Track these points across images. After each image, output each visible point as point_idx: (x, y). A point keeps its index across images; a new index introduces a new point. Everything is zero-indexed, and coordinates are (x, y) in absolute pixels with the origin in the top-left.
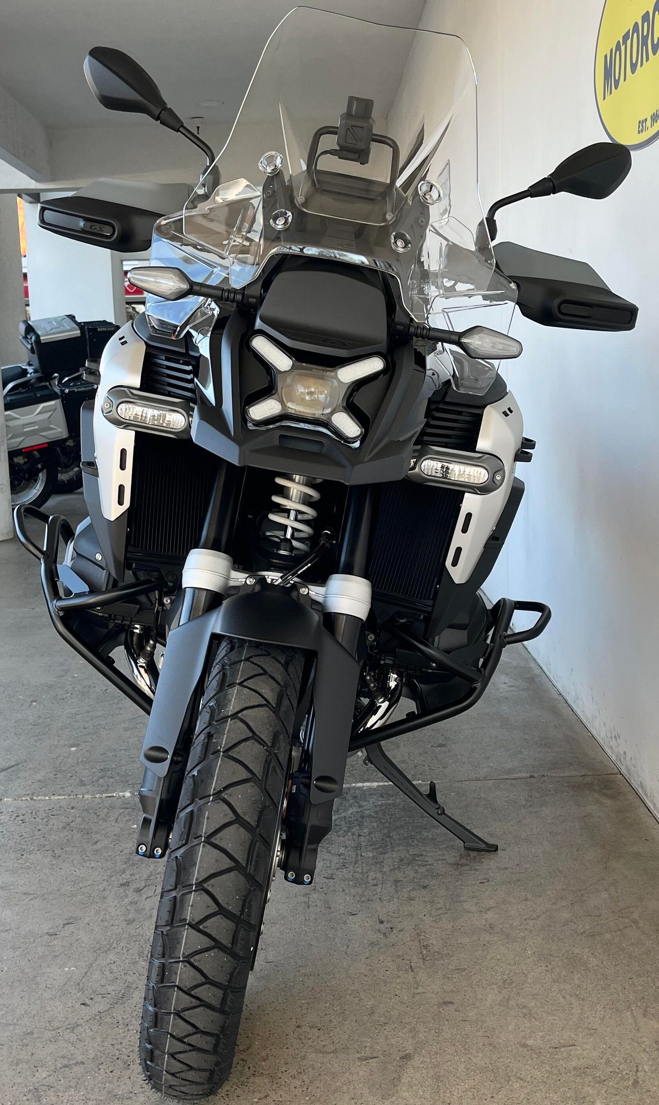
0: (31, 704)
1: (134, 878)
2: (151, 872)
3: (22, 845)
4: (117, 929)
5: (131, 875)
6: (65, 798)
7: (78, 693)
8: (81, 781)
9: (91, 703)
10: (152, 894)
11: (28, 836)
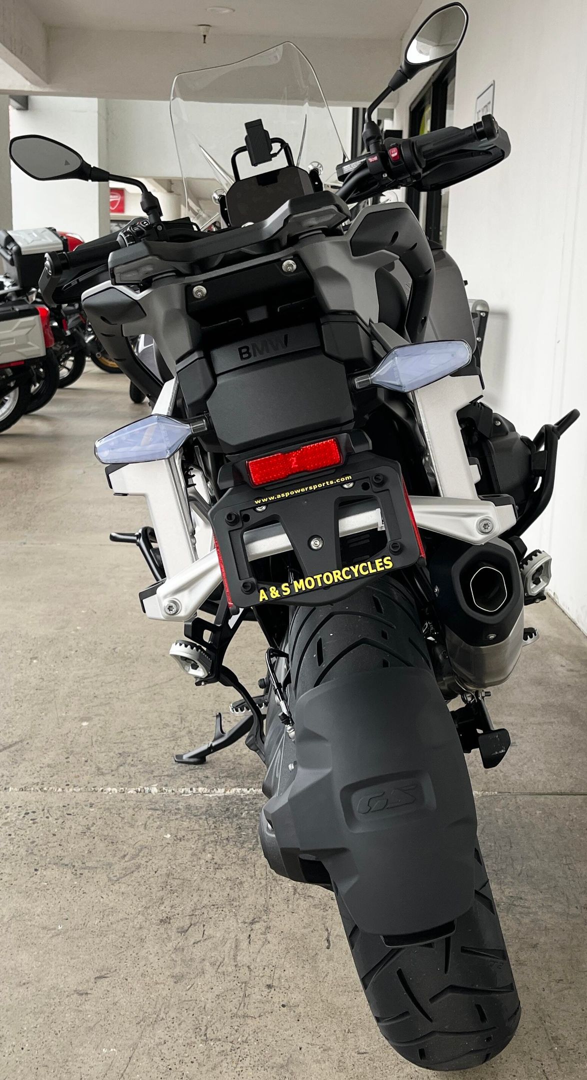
0: (31, 662)
1: (176, 912)
2: (195, 904)
3: (35, 855)
4: (163, 989)
5: (172, 907)
6: (81, 791)
7: (83, 650)
8: (99, 769)
9: (99, 665)
10: (201, 938)
11: (41, 842)
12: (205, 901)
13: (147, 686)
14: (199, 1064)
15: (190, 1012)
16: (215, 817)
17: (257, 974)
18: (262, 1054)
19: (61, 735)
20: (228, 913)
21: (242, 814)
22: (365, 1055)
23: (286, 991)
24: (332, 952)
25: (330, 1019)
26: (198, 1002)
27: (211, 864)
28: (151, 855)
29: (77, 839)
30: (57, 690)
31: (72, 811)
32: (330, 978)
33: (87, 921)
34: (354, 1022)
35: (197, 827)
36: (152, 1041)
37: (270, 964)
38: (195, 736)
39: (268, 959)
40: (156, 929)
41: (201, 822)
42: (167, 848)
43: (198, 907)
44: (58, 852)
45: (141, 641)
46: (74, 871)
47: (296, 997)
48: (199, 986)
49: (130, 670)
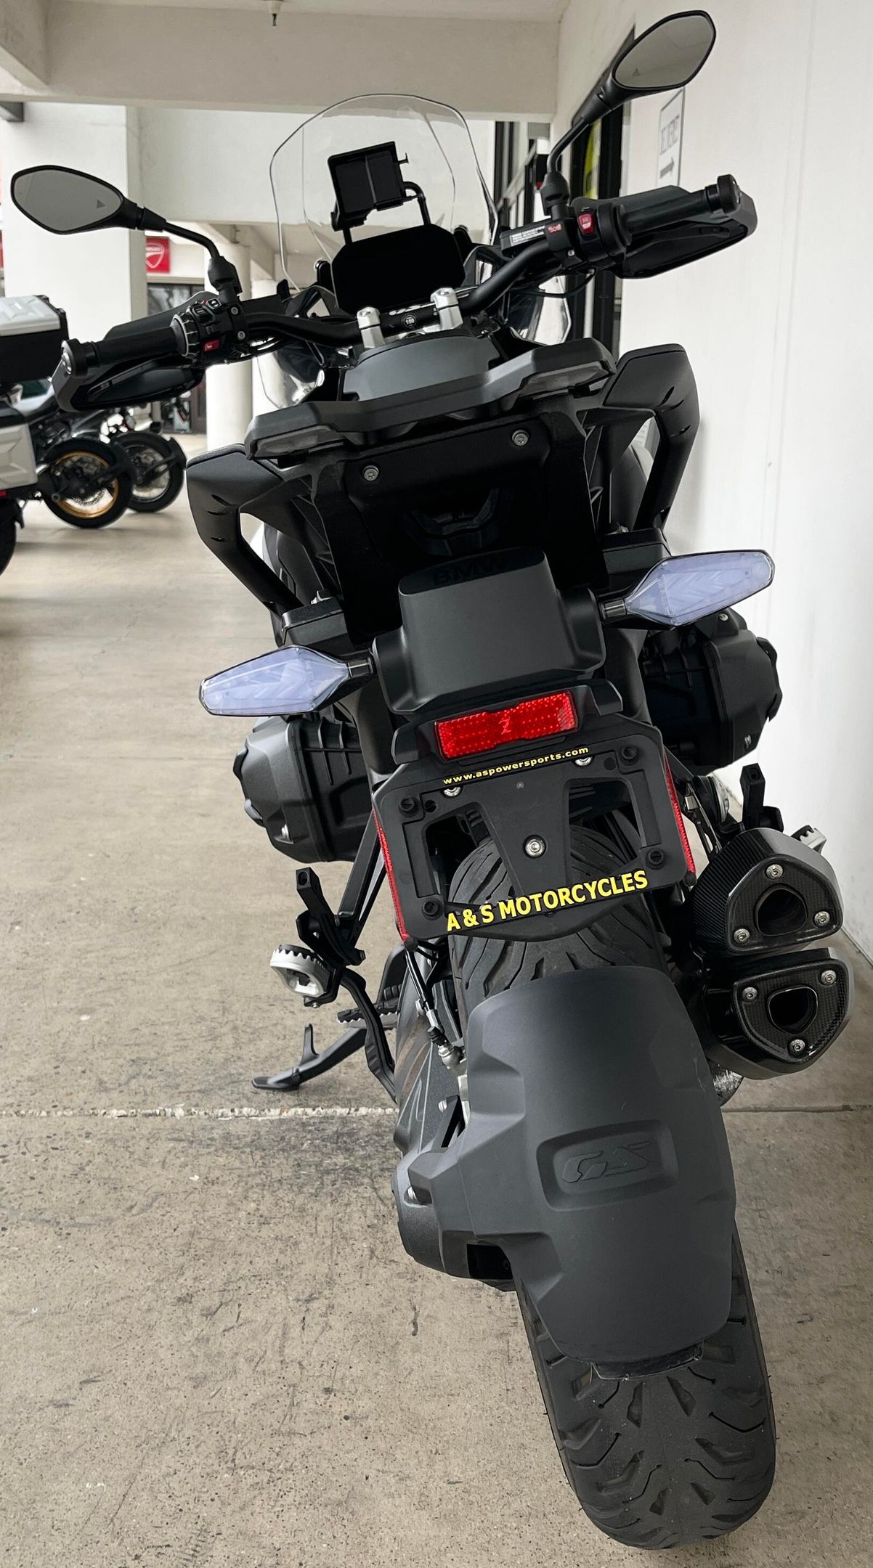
12: (243, 1272)
13: (177, 962)
14: (223, 1503)
15: (214, 1429)
16: (264, 1150)
17: (311, 1374)
18: (311, 1486)
19: (50, 1035)
20: (274, 1287)
21: (302, 1144)
22: (457, 1485)
23: (352, 1397)
24: (418, 1340)
25: (411, 1435)
26: (225, 1414)
27: (255, 1218)
28: (169, 1205)
29: (64, 1184)
30: (48, 969)
31: (60, 1144)
32: (414, 1377)
33: (72, 1302)
34: (445, 1439)
35: (237, 1164)
36: (157, 1471)
37: (329, 1359)
38: (242, 1035)
39: (328, 1352)
40: (171, 1311)
41: (243, 1156)
42: (192, 1196)
43: (232, 1280)
44: (36, 1202)
45: (172, 897)
46: (57, 1230)
47: (364, 1404)
48: (229, 1392)
49: (155, 939)
